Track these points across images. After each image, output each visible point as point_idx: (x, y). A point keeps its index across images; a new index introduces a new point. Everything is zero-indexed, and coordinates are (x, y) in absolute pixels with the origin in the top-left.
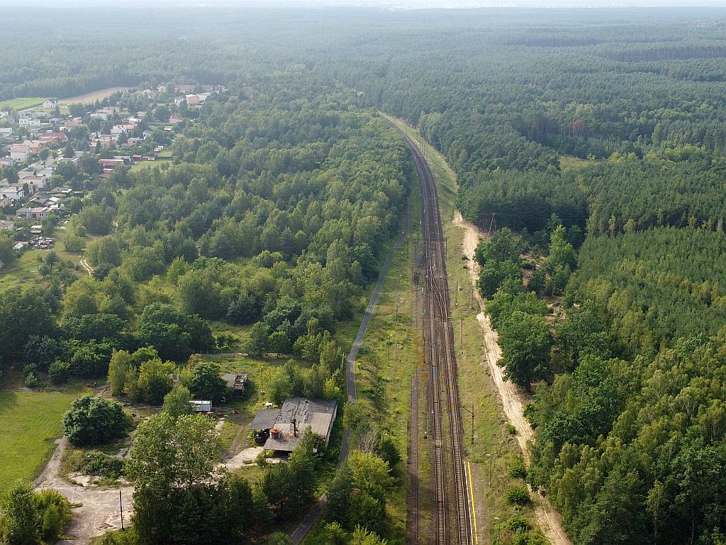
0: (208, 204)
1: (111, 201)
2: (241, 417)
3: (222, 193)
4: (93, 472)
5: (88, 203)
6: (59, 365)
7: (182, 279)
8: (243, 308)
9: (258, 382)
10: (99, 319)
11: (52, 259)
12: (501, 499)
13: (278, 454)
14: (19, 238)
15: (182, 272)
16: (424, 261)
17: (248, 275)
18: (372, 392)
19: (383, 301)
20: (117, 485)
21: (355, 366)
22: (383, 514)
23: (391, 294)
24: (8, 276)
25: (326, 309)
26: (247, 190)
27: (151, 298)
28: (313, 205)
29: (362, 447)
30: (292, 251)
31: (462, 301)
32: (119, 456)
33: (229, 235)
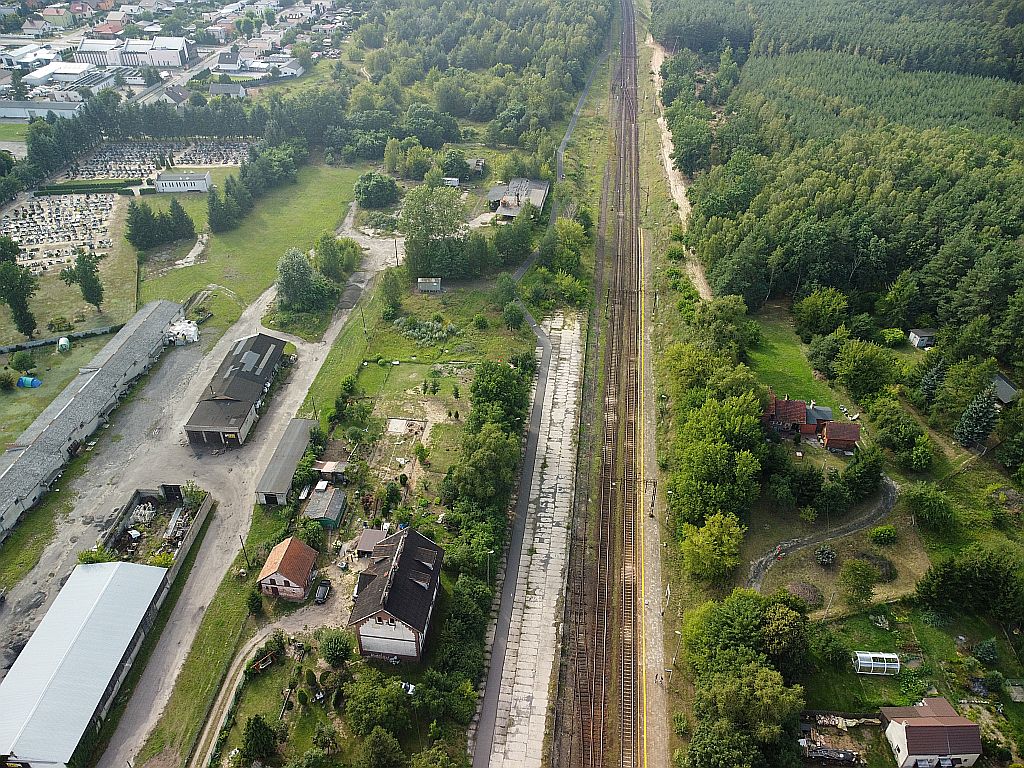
0: (456, 24)
1: (382, 20)
2: (479, 191)
3: (467, 15)
4: (376, 226)
5: (364, 22)
6: (349, 148)
7: (436, 84)
8: (482, 109)
9: (492, 165)
10: (376, 114)
11: (340, 67)
12: (663, 256)
13: (506, 218)
14: (315, 50)
15: (437, 80)
16: (620, 75)
17: (486, 82)
18: (575, 175)
19: (587, 106)
20: (393, 236)
21: (563, 155)
22: (578, 263)
23: (593, 101)
24: (309, 80)
25: (544, 110)
26: (486, 13)
27: (414, 99)
28: (538, 25)
29: (566, 215)
30: (520, 64)
31: (647, 108)
32: (394, 216)
33: (473, 50)
